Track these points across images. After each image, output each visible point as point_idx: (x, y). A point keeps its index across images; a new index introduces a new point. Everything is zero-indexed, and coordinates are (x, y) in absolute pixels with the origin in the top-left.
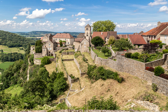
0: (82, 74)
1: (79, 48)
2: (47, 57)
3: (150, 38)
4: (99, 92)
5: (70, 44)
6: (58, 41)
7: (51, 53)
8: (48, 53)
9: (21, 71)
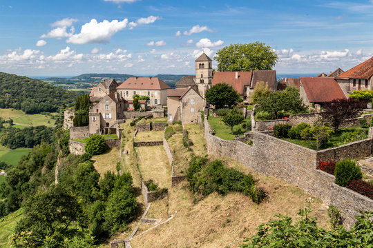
0: (176, 180)
1: (177, 114)
2: (98, 137)
3: (354, 85)
4: (205, 226)
5: (159, 103)
6: (129, 97)
7: (110, 126)
8: (104, 127)
9: (43, 170)
